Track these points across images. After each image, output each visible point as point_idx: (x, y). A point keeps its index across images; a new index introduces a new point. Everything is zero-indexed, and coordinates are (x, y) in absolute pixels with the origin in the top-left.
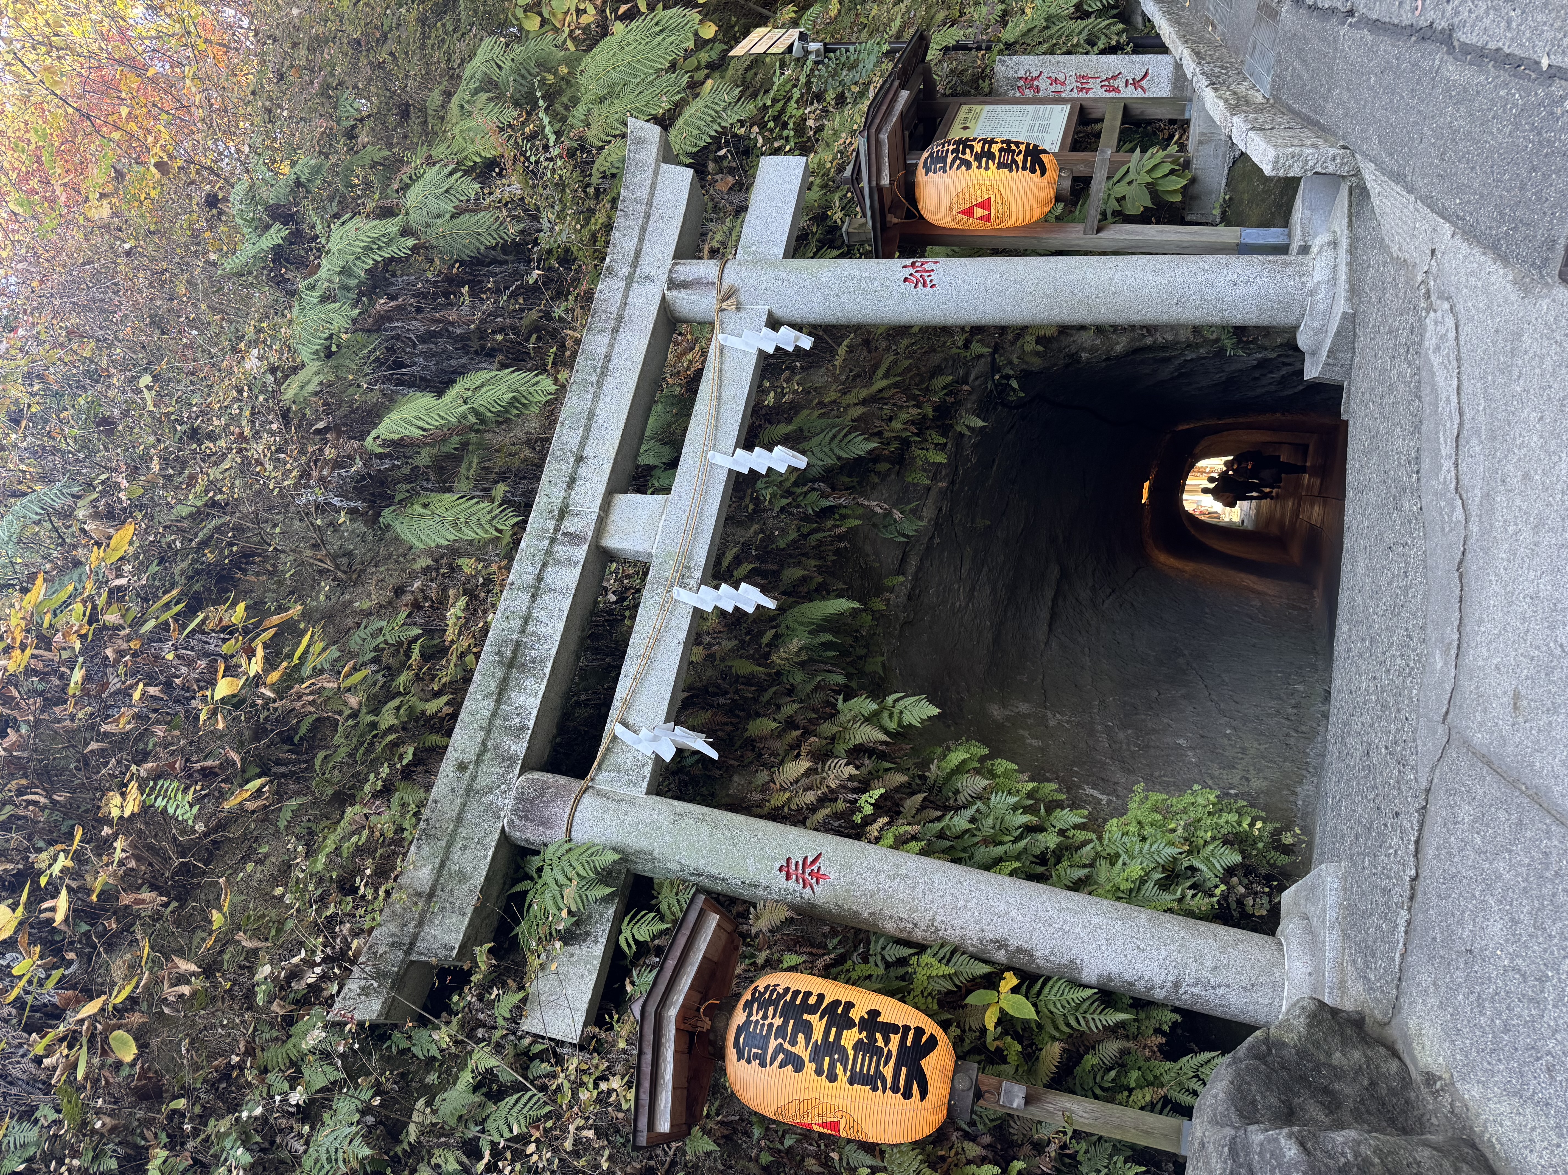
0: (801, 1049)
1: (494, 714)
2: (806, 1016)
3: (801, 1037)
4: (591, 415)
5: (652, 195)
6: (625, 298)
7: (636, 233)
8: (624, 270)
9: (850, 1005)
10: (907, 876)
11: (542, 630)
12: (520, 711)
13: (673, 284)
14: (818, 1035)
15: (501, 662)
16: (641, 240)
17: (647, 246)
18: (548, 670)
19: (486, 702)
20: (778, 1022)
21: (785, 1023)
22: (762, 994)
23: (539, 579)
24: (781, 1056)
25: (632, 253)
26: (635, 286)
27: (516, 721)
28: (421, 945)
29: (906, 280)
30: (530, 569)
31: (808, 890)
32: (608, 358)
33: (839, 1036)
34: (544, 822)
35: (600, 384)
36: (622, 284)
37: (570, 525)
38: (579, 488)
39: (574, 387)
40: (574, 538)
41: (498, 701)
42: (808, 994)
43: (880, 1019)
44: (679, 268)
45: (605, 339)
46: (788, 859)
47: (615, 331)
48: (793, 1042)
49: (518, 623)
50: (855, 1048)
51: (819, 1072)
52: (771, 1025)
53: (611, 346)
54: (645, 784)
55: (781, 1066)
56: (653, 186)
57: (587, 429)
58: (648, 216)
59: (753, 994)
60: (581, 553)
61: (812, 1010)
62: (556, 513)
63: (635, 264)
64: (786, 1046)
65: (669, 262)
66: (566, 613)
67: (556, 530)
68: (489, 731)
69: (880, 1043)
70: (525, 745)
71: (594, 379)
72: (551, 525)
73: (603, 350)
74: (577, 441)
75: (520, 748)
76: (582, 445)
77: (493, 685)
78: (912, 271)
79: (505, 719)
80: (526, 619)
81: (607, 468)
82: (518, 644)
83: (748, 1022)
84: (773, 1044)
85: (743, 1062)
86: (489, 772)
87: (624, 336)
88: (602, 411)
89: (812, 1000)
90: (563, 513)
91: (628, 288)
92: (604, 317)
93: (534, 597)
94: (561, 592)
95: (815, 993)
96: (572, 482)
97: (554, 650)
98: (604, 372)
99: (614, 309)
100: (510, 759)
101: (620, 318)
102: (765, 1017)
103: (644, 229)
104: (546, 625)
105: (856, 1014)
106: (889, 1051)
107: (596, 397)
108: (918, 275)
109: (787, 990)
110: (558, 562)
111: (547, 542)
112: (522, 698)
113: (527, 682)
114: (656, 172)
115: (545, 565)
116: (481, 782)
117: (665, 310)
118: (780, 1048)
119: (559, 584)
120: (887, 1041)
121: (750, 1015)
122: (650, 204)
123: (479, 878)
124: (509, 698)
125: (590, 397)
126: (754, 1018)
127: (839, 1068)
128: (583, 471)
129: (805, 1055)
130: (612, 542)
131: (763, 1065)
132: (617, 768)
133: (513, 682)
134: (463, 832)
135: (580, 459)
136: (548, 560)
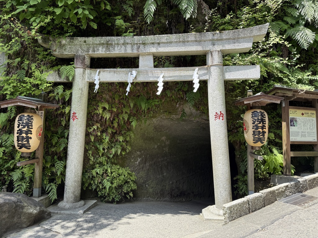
0: (21, 127)
1: (97, 44)
2: (26, 127)
3: (22, 127)
4: (171, 43)
6: (207, 40)
7: (228, 37)
8: (215, 38)
9: (31, 134)
11: (116, 48)
14: (23, 129)
15: (107, 42)
16: (226, 39)
18: (107, 53)
19: (98, 42)
20: (25, 122)
21: (24, 123)
22: (30, 118)
23: (127, 44)
25: (221, 38)
26: (211, 42)
27: (96, 49)
29: (216, 113)
30: (129, 41)
31: (72, 118)
32: (188, 42)
33: (24, 133)
35: (180, 42)
36: (211, 38)
37: (141, 47)
38: (151, 46)
39: (178, 36)
40: (138, 49)
41: (99, 44)
43: (29, 139)
45: (193, 39)
46: (76, 113)
47: (196, 41)
48: (21, 126)
49: (117, 42)
50: (22, 136)
52: (24, 121)
53: (192, 41)
55: (18, 124)
56: (244, 38)
57: (167, 43)
58: (234, 39)
59: (30, 116)
60: (135, 51)
61: (28, 127)
62: (144, 42)
63: (218, 40)
64: (21, 124)
65: (219, 49)
66: (121, 52)
67: (140, 44)
68: (93, 44)
70: (91, 53)
71: (181, 40)
72: (141, 42)
73: (189, 39)
74: (163, 41)
76: (163, 43)
77: (102, 42)
79: (96, 47)
80: (118, 44)
81: (158, 51)
82: (112, 44)
86: (85, 47)
87: (195, 44)
88: (173, 45)
90: (144, 44)
91: (210, 40)
92: (199, 37)
93: (123, 44)
94: (126, 50)
95: (32, 127)
96: (153, 43)
97: (112, 53)
98: (184, 42)
99: (203, 39)
100: (88, 51)
101: (200, 41)
102: (25, 119)
103: (229, 39)
104: (117, 49)
105: (29, 135)
106: (23, 142)
107: (176, 42)
108: (218, 116)
109: (32, 122)
110: (132, 47)
111: (136, 43)
112: (101, 49)
113: (104, 49)
116: (83, 47)
118: (20, 123)
119: (127, 49)
120: (25, 141)
124: (100, 46)
125: (176, 40)
126: (25, 117)
127: (19, 134)
128: (156, 45)
129: (20, 128)
132: (91, 74)
133: (104, 46)
135: (159, 44)
136: (132, 45)
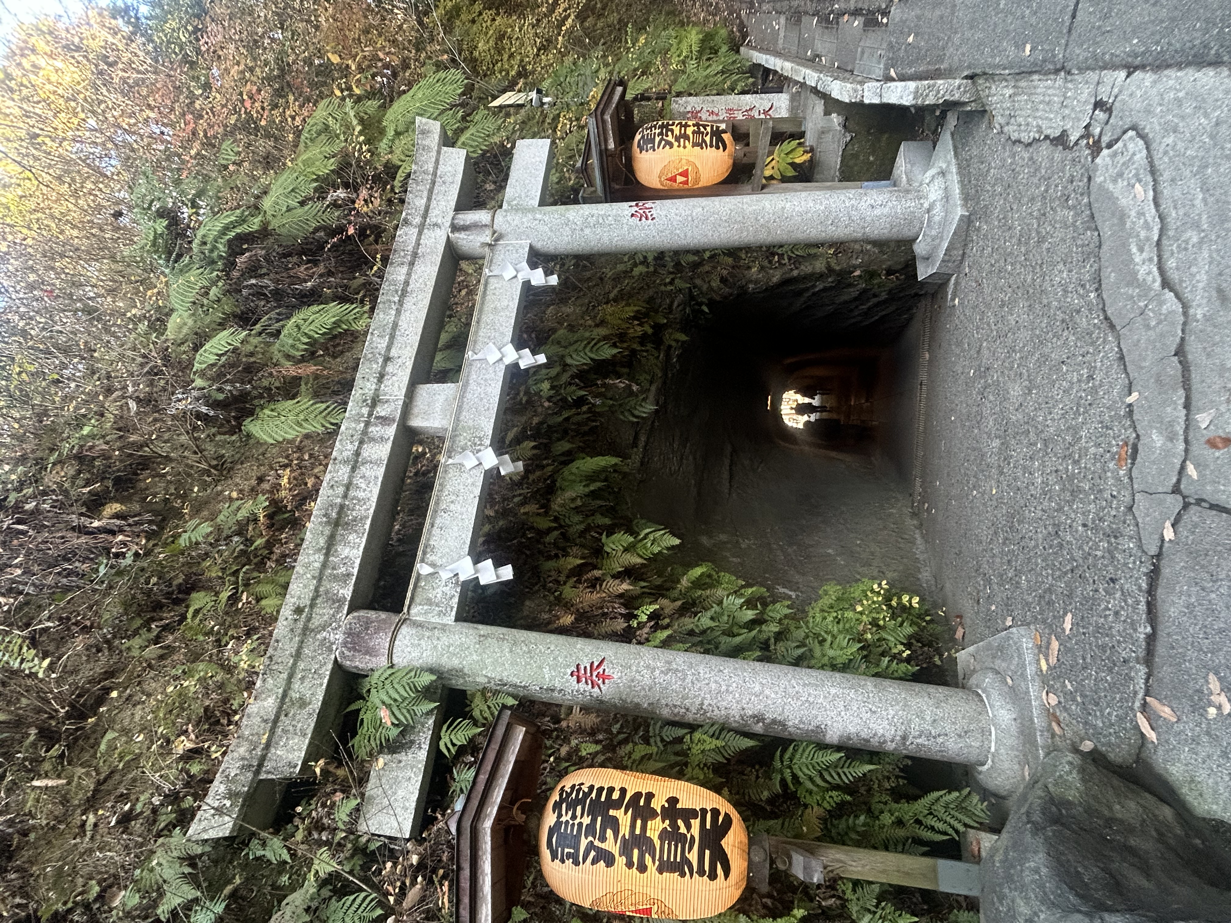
0: (611, 845)
1: (324, 565)
2: (612, 812)
3: (609, 833)
4: (395, 325)
5: (436, 168)
6: (418, 240)
7: (425, 194)
8: (417, 220)
9: (650, 796)
10: (677, 670)
11: (361, 495)
12: (346, 561)
13: (455, 228)
14: (625, 830)
15: (328, 523)
16: (429, 199)
17: (433, 204)
18: (367, 527)
19: (317, 556)
20: (586, 820)
21: (594, 821)
22: (569, 795)
23: (357, 454)
24: (593, 853)
25: (423, 208)
26: (426, 231)
27: (343, 570)
28: (268, 765)
29: (632, 215)
30: (350, 447)
31: (596, 689)
32: (407, 283)
33: (644, 828)
34: (370, 652)
35: (401, 303)
36: (416, 230)
37: (381, 411)
38: (388, 381)
39: (381, 306)
40: (385, 420)
41: (327, 555)
42: (611, 790)
43: (679, 806)
44: (460, 216)
45: (404, 270)
46: (578, 665)
47: (412, 264)
48: (603, 839)
49: (341, 490)
50: (660, 837)
51: (629, 865)
52: (580, 824)
53: (409, 274)
54: (454, 613)
55: (593, 863)
57: (392, 337)
58: (433, 183)
59: (561, 795)
60: (391, 431)
61: (617, 805)
62: (369, 402)
63: (425, 216)
64: (597, 843)
65: (452, 213)
66: (380, 479)
67: (370, 415)
68: (320, 579)
69: (683, 830)
70: (351, 588)
71: (396, 299)
72: (365, 411)
73: (402, 278)
74: (385, 346)
75: (347, 592)
76: (389, 348)
77: (322, 542)
78: (636, 209)
79: (333, 569)
80: (348, 487)
81: (410, 364)
82: (342, 507)
83: (558, 823)
84: (584, 843)
85: (557, 861)
86: (321, 614)
87: (419, 268)
88: (403, 324)
89: (616, 796)
90: (375, 401)
91: (420, 233)
92: (402, 254)
93: (354, 469)
94: (377, 463)
95: (617, 788)
96: (381, 377)
97: (372, 510)
98: (404, 293)
99: (410, 248)
100: (339, 601)
101: (415, 255)
102: (574, 817)
103: (431, 191)
104: (365, 490)
105: (657, 804)
106: (692, 837)
107: (398, 312)
108: (641, 211)
109: (591, 788)
110: (372, 440)
111: (362, 425)
112: (347, 550)
113: (351, 537)
114: (439, 152)
115: (361, 442)
116: (316, 622)
117: (450, 247)
118: (591, 846)
119: (374, 457)
120: (688, 827)
121: (560, 816)
122: (435, 174)
123: (317, 704)
124: (336, 551)
125: (393, 312)
126: (564, 819)
127: (648, 859)
128: (390, 368)
129: (615, 850)
130: (416, 422)
131: (576, 863)
132: (429, 602)
133: (338, 538)
134: (301, 665)
135: (387, 359)
136: (364, 438)
